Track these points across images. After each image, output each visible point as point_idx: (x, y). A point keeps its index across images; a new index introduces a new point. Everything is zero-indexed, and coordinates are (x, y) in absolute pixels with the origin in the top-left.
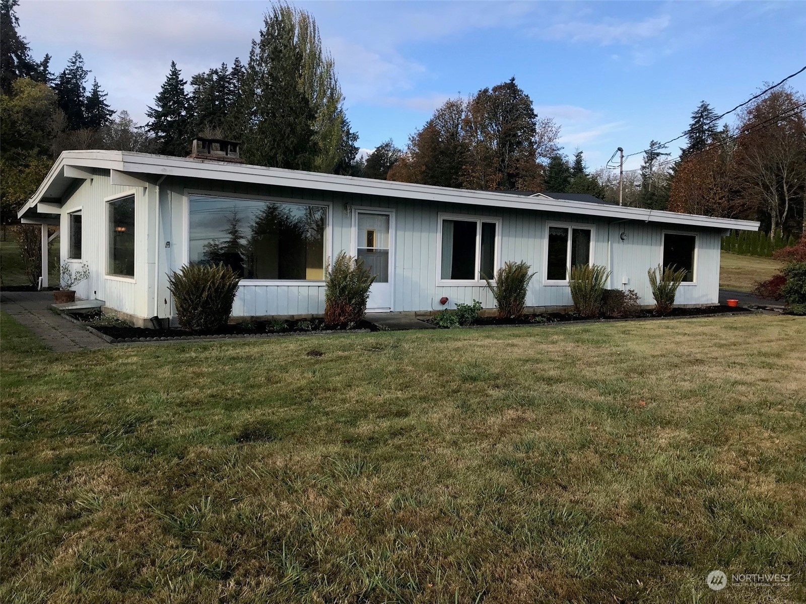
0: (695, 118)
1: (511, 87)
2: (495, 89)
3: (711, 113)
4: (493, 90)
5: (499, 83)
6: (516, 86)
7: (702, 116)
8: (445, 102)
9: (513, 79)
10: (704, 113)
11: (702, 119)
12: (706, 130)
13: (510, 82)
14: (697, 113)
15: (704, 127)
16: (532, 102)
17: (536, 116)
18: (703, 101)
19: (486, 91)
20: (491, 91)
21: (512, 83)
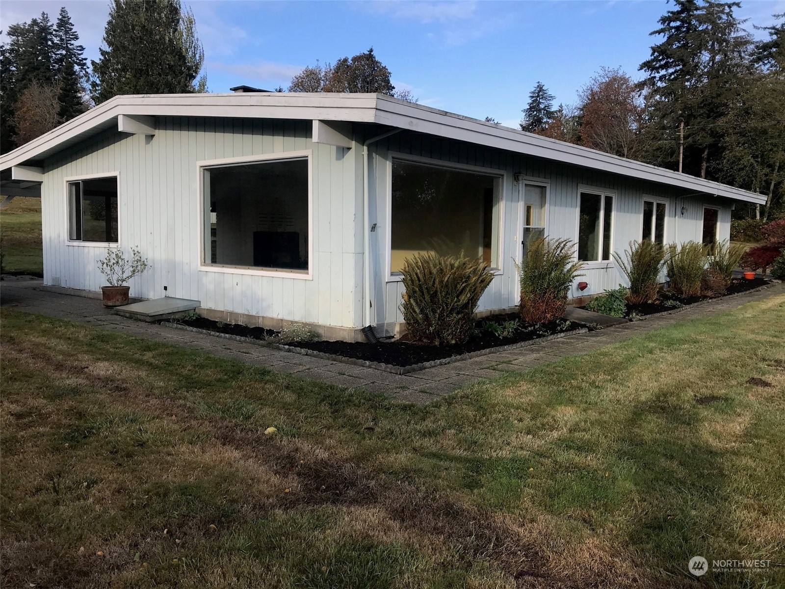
0: (532, 97)
1: (369, 57)
2: (355, 59)
3: (546, 93)
4: (352, 60)
5: (358, 54)
6: (375, 58)
7: (538, 96)
8: (304, 68)
9: (371, 51)
10: (539, 94)
11: (538, 99)
12: (543, 109)
13: (368, 53)
14: (533, 93)
15: (540, 106)
16: (390, 73)
17: (394, 88)
18: (539, 82)
19: (346, 60)
20: (350, 60)
21: (370, 54)
